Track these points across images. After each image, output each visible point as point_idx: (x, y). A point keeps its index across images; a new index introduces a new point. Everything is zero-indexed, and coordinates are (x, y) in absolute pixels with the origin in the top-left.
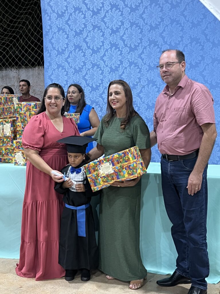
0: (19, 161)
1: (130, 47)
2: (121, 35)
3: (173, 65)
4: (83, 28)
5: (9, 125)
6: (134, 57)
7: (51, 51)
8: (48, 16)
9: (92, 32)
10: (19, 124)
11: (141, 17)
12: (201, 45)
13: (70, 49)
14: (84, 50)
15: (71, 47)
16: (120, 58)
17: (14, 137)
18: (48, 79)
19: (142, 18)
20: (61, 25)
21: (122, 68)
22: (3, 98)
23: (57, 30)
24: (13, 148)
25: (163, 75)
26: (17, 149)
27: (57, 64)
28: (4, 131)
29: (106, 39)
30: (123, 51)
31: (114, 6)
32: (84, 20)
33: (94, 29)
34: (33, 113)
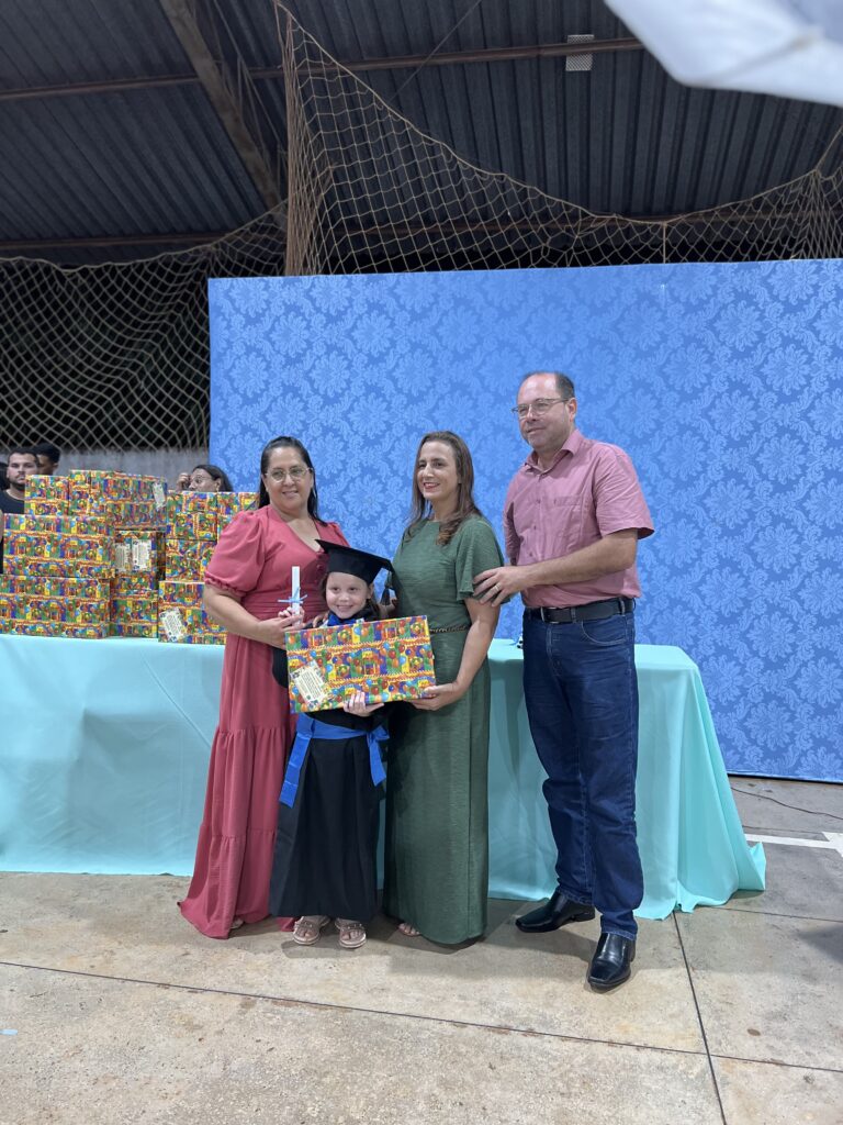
0: (171, 631)
1: (409, 395)
2: (390, 368)
3: (550, 406)
4: (305, 350)
5: (147, 545)
7: (227, 395)
8: (224, 319)
9: (324, 359)
10: (172, 542)
11: (434, 331)
13: (273, 394)
14: (304, 397)
15: (274, 387)
16: (386, 416)
17: (158, 573)
19: (437, 335)
20: (253, 341)
21: (390, 439)
22: (131, 482)
24: (155, 600)
26: (168, 603)
28: (134, 559)
29: (354, 374)
31: (374, 307)
32: (306, 332)
33: (328, 353)
34: (210, 516)
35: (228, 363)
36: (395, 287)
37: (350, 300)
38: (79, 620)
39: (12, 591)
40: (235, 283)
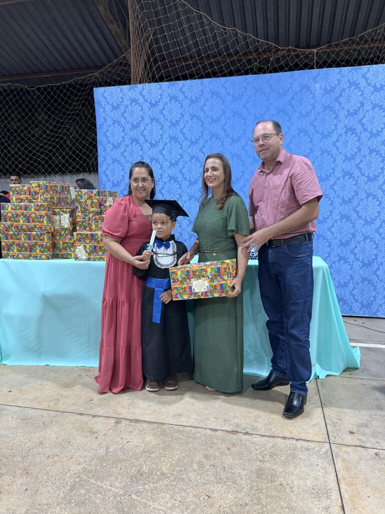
0: (80, 255)
1: (191, 141)
2: (181, 128)
3: (271, 137)
4: (141, 121)
5: (67, 216)
6: (194, 151)
7: (105, 145)
8: (102, 108)
9: (150, 125)
10: (79, 214)
11: (202, 109)
13: (126, 143)
14: (141, 144)
15: (127, 140)
16: (180, 151)
17: (73, 228)
18: (102, 175)
19: (203, 111)
20: (116, 118)
21: (182, 162)
22: (59, 186)
23: (111, 123)
24: (72, 241)
25: (260, 149)
26: (78, 242)
27: (112, 158)
28: (62, 222)
29: (165, 132)
30: (183, 144)
31: (173, 98)
32: (141, 112)
33: (151, 122)
34: (95, 201)
35: (105, 128)
36: (182, 88)
37: (161, 95)
38: (38, 251)
39: (7, 239)
40: (106, 90)
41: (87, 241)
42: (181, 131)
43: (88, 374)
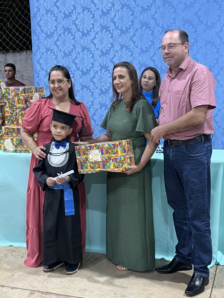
0: (8, 148)
2: (112, 17)
3: (176, 47)
4: (73, 10)
6: (125, 40)
7: (39, 34)
9: (81, 14)
10: (7, 109)
12: (194, 27)
13: (59, 32)
15: (60, 29)
17: (2, 123)
18: (36, 63)
20: (49, 7)
21: (113, 51)
23: (45, 12)
25: (165, 56)
26: (6, 136)
27: (45, 47)
30: (114, 33)
33: (83, 11)
34: (21, 97)
41: (14, 135)
42: (112, 21)
43: (13, 254)
